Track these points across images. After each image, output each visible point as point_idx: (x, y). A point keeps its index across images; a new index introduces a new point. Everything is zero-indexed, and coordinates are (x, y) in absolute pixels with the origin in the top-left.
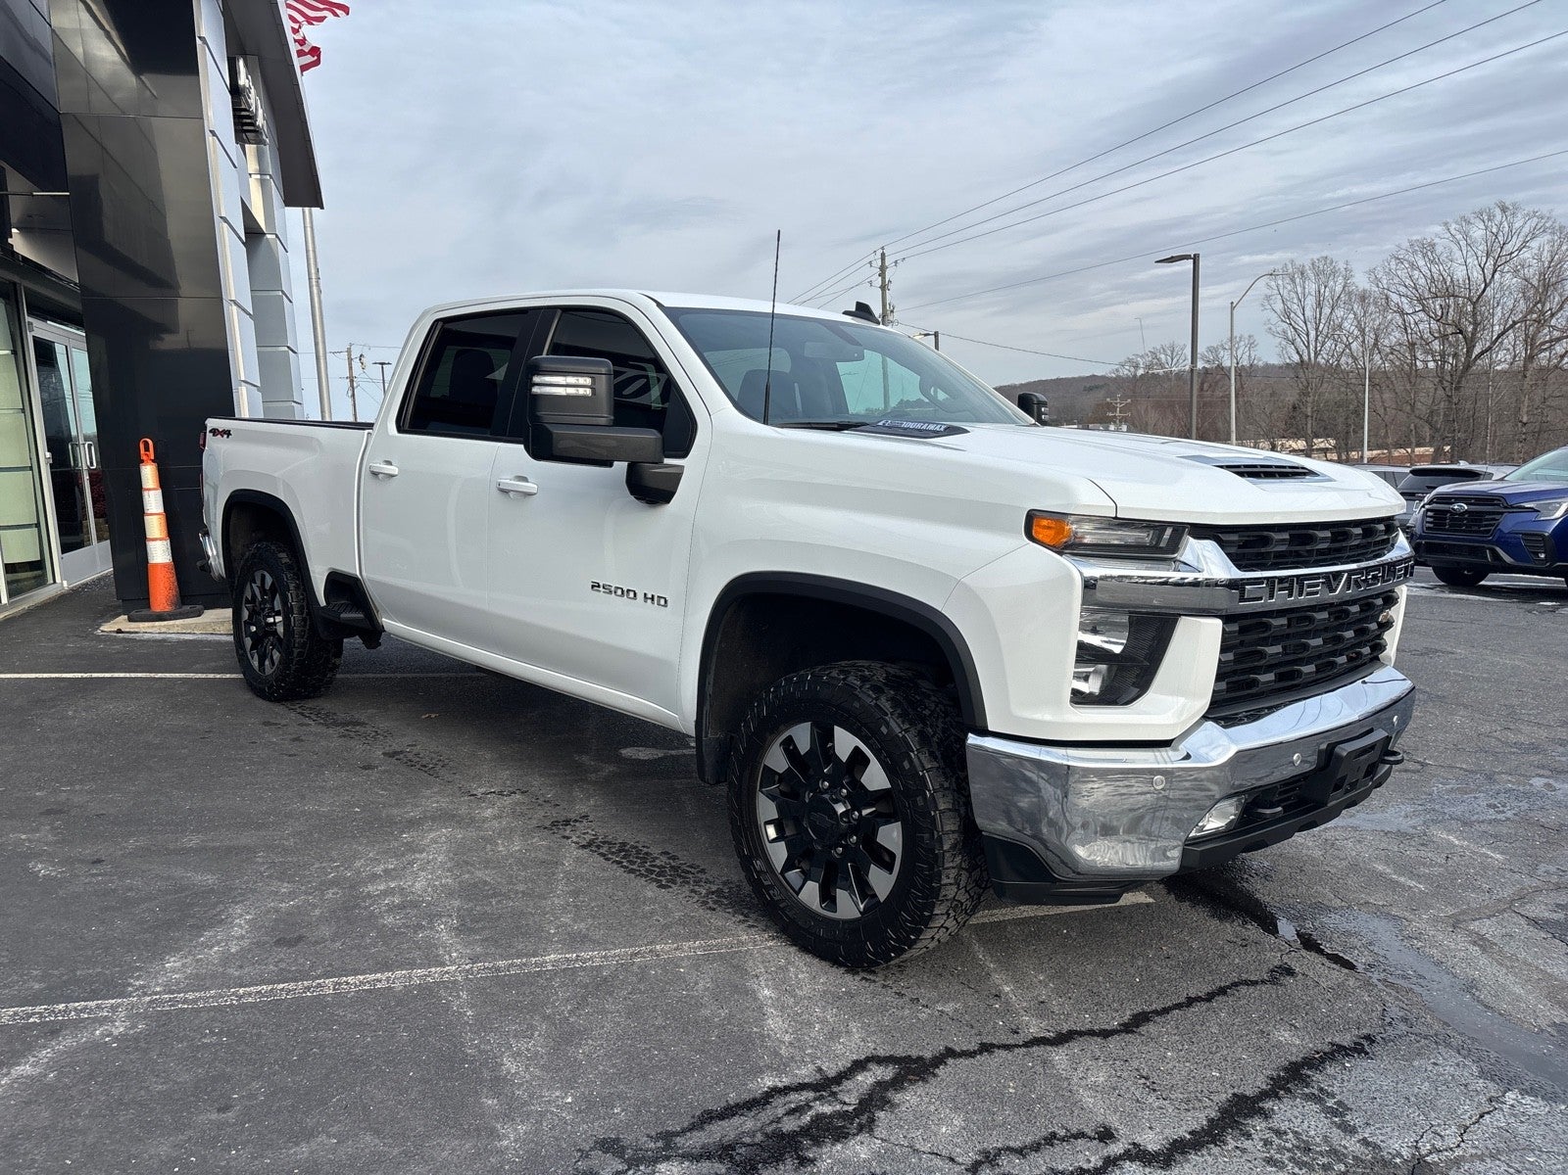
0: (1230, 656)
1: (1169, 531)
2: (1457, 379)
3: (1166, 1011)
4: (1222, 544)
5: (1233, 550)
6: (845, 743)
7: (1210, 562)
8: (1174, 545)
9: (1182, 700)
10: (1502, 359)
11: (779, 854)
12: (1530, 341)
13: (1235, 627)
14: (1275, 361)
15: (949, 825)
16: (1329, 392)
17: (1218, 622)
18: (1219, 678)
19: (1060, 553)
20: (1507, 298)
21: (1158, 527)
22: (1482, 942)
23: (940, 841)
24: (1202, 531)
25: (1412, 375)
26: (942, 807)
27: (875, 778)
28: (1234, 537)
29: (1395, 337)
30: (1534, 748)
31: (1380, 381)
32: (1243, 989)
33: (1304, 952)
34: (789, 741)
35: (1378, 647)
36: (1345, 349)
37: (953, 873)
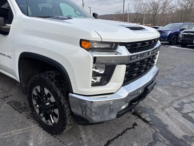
0: (128, 72)
1: (114, 44)
2: (155, 15)
3: (114, 139)
4: (127, 47)
5: (129, 48)
6: (47, 91)
7: (123, 52)
8: (116, 48)
9: (116, 84)
10: (160, 13)
11: (38, 111)
12: (163, 10)
13: (129, 66)
14: (133, 12)
15: (68, 111)
16: (140, 17)
17: (125, 66)
18: (125, 77)
19: (88, 51)
20: (161, 5)
21: (111, 43)
22: (167, 114)
23: (66, 114)
24: (122, 44)
25: (150, 15)
26: (66, 107)
27: (52, 99)
28: (129, 45)
29: (148, 9)
30: (169, 70)
31: (146, 15)
32: (128, 130)
33: (138, 119)
34: (36, 89)
35: (154, 62)
36: (142, 11)
37: (69, 120)
